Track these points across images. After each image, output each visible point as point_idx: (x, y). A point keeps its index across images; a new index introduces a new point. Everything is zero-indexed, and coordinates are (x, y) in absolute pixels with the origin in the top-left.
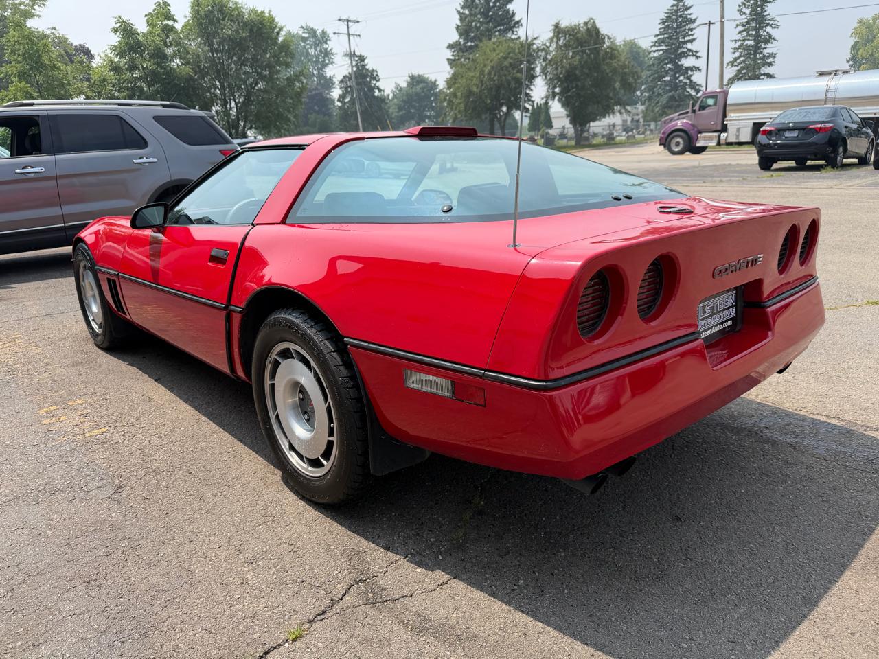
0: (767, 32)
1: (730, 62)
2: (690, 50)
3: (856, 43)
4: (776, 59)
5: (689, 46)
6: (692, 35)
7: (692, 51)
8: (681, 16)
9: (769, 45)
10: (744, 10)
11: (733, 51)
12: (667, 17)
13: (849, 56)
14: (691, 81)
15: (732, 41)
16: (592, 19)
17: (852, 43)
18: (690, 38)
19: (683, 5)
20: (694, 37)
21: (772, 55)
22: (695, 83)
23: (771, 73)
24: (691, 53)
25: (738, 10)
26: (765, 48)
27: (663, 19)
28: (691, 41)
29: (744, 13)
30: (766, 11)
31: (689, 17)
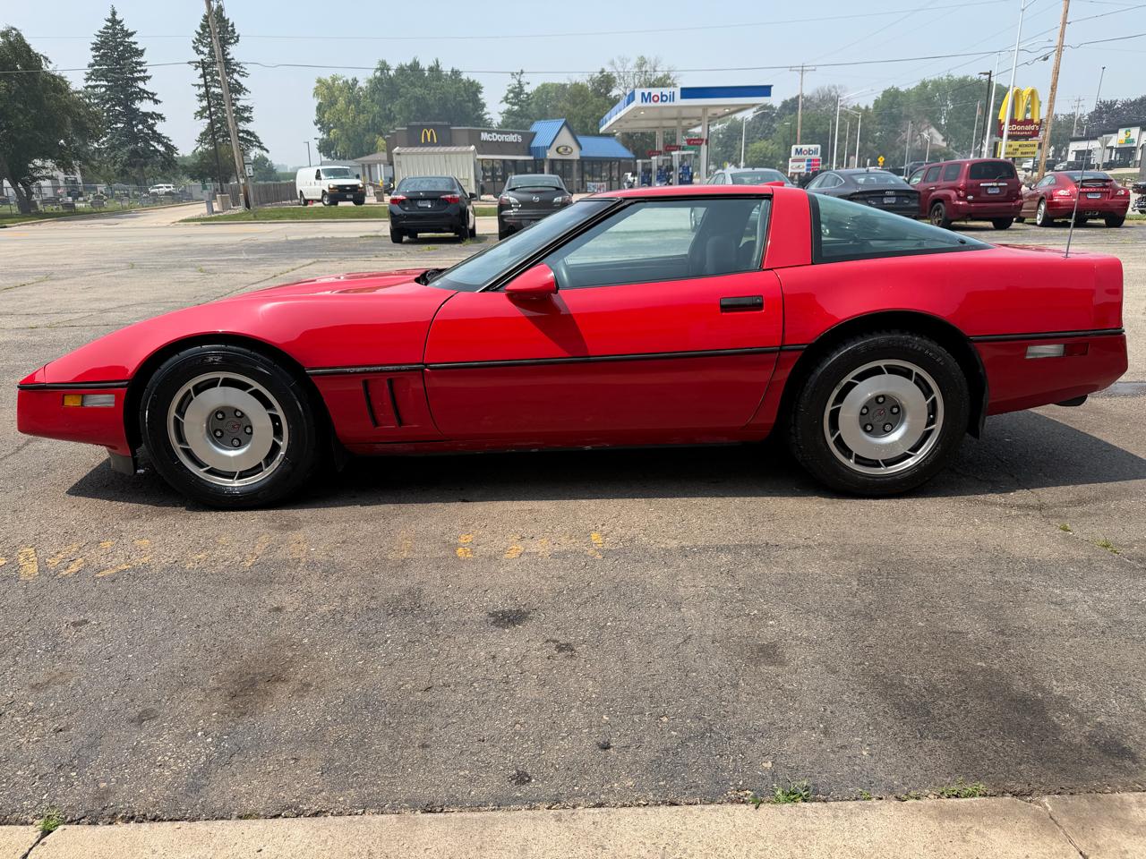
0: (236, 80)
1: (198, 112)
2: (145, 92)
3: (320, 104)
4: (252, 114)
5: (141, 85)
6: (145, 71)
7: (147, 93)
8: (121, 44)
9: (242, 96)
10: (201, 48)
11: (199, 98)
12: (102, 42)
13: (315, 118)
14: (154, 132)
15: (195, 85)
16: (15, 29)
17: (317, 104)
18: (142, 74)
19: (122, 29)
20: (147, 74)
21: (247, 109)
22: (159, 135)
23: (251, 130)
24: (145, 95)
25: (194, 48)
26: (238, 99)
27: (96, 44)
28: (144, 79)
29: (202, 53)
30: (228, 54)
31: (133, 46)
